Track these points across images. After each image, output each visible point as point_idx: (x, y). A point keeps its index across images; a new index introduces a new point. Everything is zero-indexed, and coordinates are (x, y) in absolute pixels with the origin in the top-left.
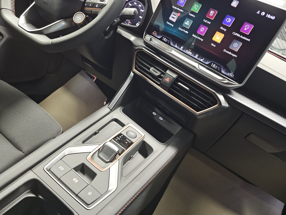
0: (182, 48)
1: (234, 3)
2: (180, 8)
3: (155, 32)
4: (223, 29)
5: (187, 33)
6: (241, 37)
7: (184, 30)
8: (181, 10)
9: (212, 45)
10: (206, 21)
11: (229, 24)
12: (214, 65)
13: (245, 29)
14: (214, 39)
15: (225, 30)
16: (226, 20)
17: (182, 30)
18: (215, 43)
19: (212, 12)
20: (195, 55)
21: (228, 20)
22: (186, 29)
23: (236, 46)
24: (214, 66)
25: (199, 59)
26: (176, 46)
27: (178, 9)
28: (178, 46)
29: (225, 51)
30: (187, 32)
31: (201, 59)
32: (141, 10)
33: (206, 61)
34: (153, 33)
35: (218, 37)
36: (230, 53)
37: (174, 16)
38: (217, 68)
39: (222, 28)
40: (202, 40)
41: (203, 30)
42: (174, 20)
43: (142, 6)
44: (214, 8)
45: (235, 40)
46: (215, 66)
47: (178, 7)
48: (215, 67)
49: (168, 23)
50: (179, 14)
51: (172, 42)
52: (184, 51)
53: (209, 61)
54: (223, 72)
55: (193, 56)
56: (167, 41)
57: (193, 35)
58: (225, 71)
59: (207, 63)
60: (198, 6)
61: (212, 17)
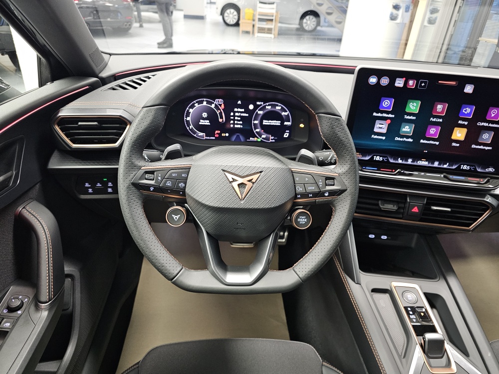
0: (410, 161)
1: (468, 88)
2: (388, 113)
4: (463, 123)
5: (412, 140)
6: (490, 125)
7: (405, 139)
8: (390, 116)
9: (454, 144)
10: (434, 120)
11: (469, 114)
13: (493, 115)
14: (453, 137)
15: (466, 123)
16: (464, 111)
17: (402, 139)
18: (457, 141)
19: (439, 107)
20: (433, 163)
21: (466, 111)
22: (408, 137)
23: (487, 137)
24: (465, 167)
25: (441, 166)
27: (385, 115)
28: (402, 161)
29: (474, 146)
30: (410, 140)
31: (443, 165)
32: (283, 113)
33: (452, 166)
35: (459, 134)
36: (482, 147)
37: (381, 126)
38: (470, 168)
39: (460, 122)
40: (437, 143)
41: (434, 131)
42: (384, 131)
43: (282, 107)
44: (441, 101)
45: (482, 131)
46: (467, 167)
47: (382, 112)
50: (389, 121)
51: (391, 158)
52: (415, 164)
53: (456, 164)
54: (479, 170)
55: (430, 165)
56: (383, 160)
57: (422, 141)
58: (482, 168)
59: (454, 167)
60: (415, 104)
61: (442, 112)
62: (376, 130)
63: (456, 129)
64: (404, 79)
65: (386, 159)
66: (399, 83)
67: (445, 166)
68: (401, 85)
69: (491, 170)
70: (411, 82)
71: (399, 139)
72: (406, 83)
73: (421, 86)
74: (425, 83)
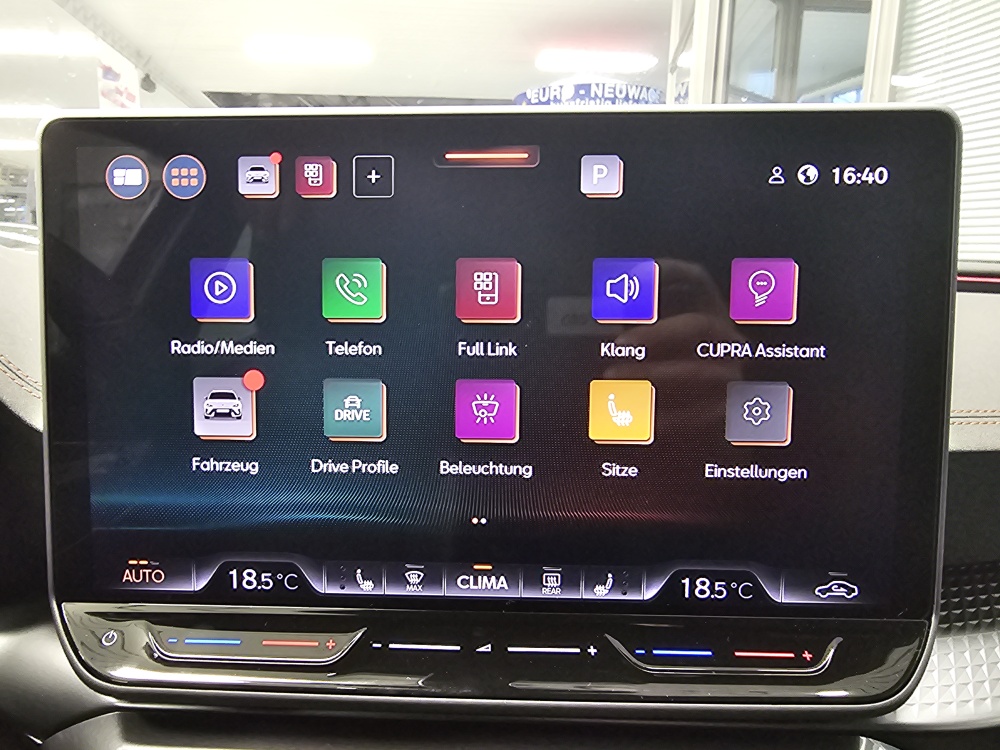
0: (414, 577)
1: (596, 175)
2: (240, 335)
3: (138, 568)
4: (625, 351)
5: (394, 469)
6: (763, 351)
7: (357, 465)
8: (255, 349)
9: (614, 470)
10: (477, 350)
11: (639, 307)
12: (700, 587)
13: (760, 300)
14: (598, 432)
15: (639, 353)
16: (608, 294)
17: (343, 468)
18: (622, 452)
19: (484, 282)
20: (538, 583)
21: (618, 288)
22: (369, 452)
23: (765, 416)
24: (703, 587)
25: (584, 594)
26: (367, 587)
27: (229, 348)
28: (377, 583)
29: (712, 471)
30: (384, 467)
31: (590, 586)
33: (637, 587)
34: (128, 576)
35: (623, 413)
36: (753, 472)
37: (223, 405)
38: (732, 592)
39: (608, 349)
40: (527, 472)
41: (490, 408)
42: (244, 428)
44: (489, 251)
45: (735, 389)
46: (711, 587)
47: (214, 334)
48: (713, 591)
49: (210, 465)
50: (256, 379)
51: (317, 570)
52: (444, 591)
53: (653, 576)
54: (781, 597)
55: (523, 593)
56: (278, 584)
57: (446, 467)
58: (791, 587)
59: (649, 593)
60: (360, 280)
61: (505, 307)
62: (203, 428)
63: (597, 387)
64: (277, 157)
65: (291, 582)
66: (259, 179)
67: (601, 592)
68: (270, 188)
69: (839, 590)
70: (312, 171)
71: (330, 467)
72: (289, 176)
73: (364, 186)
74: (382, 168)
